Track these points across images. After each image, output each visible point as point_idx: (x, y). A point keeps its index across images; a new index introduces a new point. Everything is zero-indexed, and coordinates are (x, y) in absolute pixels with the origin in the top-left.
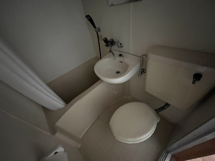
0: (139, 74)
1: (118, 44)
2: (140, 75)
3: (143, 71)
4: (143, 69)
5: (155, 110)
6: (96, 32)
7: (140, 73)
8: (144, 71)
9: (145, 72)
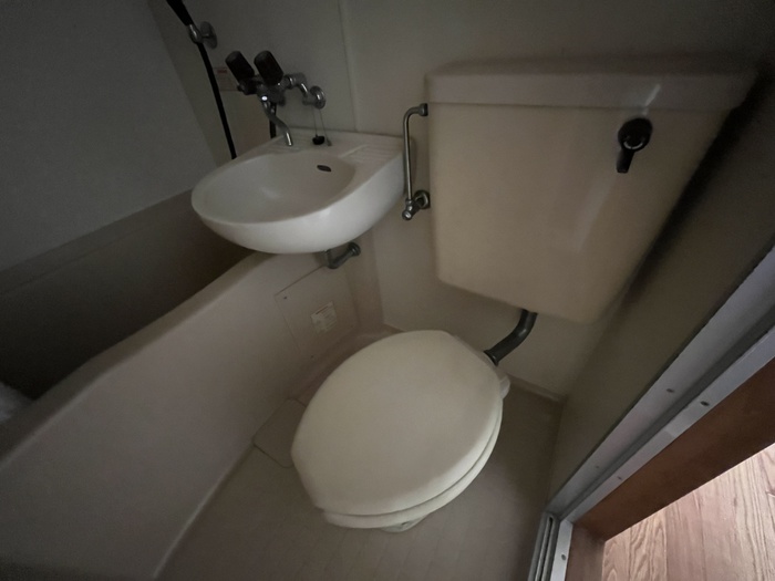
0: (407, 210)
1: (298, 85)
2: (408, 216)
3: (418, 200)
4: (418, 193)
5: (486, 352)
6: (196, 47)
7: (408, 206)
8: (422, 200)
9: (429, 206)
